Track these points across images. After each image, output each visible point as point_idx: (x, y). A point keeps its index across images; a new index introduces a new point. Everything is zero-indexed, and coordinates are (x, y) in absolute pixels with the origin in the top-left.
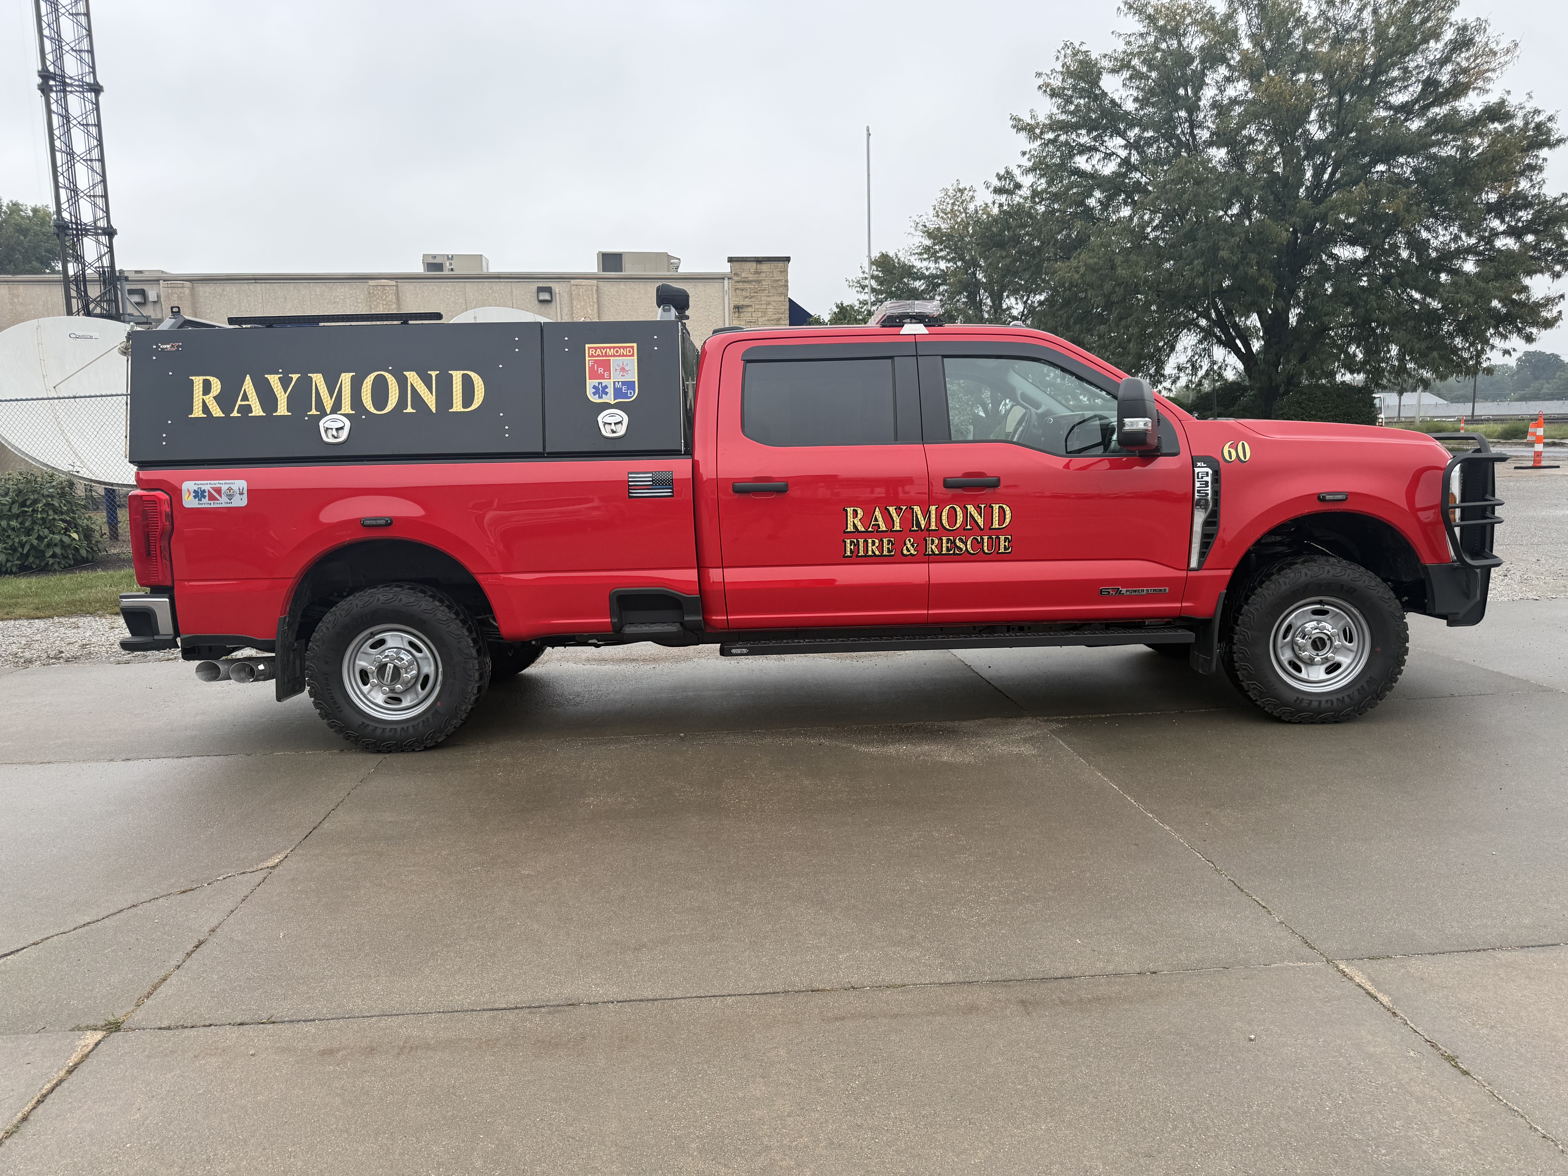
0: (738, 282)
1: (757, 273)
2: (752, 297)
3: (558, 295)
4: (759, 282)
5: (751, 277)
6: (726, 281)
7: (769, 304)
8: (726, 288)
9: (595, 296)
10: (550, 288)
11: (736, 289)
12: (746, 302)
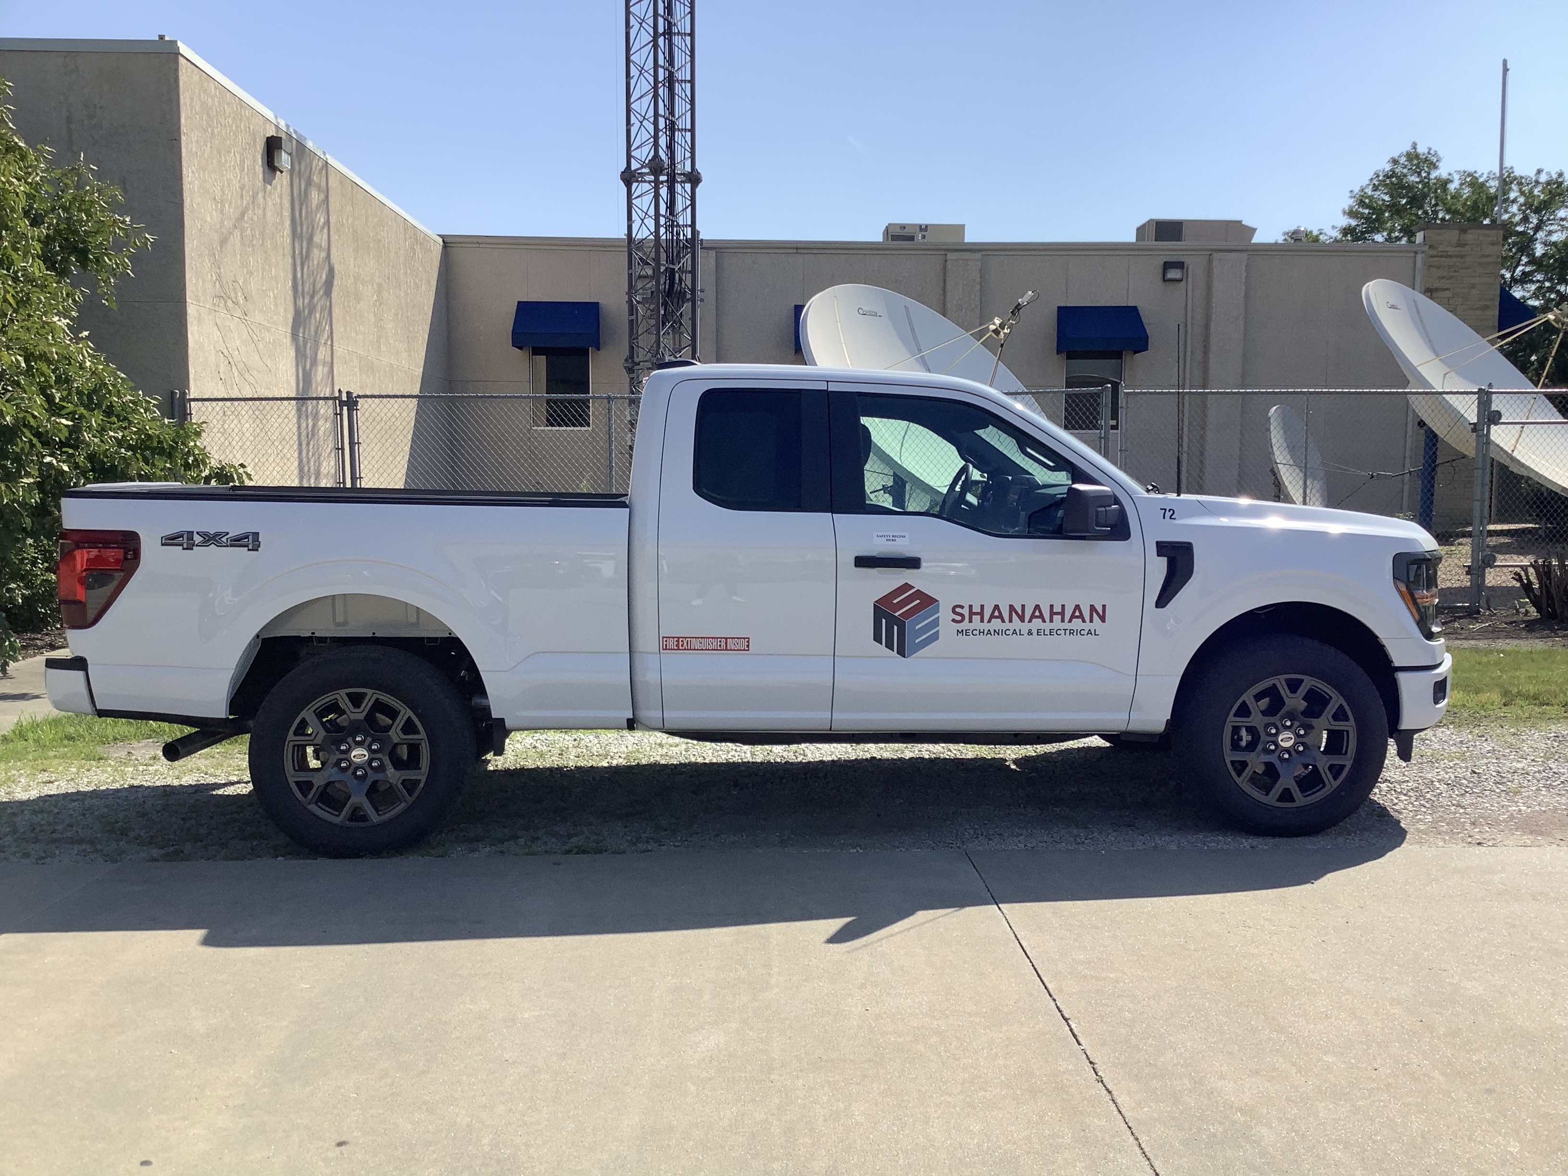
0: (1432, 256)
1: (1461, 244)
2: (1451, 277)
3: (1190, 273)
4: (1462, 257)
5: (1452, 250)
6: (1419, 257)
7: (1473, 286)
8: (1419, 264)
9: (1245, 274)
10: (1183, 263)
11: (1431, 266)
12: (1443, 284)
